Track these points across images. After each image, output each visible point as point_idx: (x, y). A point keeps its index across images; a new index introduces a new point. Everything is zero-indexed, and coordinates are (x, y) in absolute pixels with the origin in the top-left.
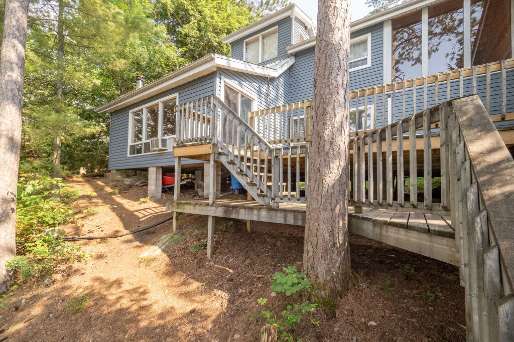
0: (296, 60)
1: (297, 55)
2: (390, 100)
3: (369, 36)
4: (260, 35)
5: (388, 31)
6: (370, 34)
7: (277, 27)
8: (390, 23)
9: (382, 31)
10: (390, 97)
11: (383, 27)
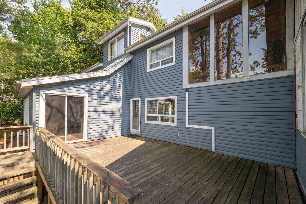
0: (133, 57)
1: (133, 53)
2: (187, 93)
3: (173, 39)
4: (116, 38)
5: (186, 35)
6: (174, 38)
7: (123, 32)
8: (187, 28)
9: (182, 35)
10: (187, 91)
11: (182, 32)
